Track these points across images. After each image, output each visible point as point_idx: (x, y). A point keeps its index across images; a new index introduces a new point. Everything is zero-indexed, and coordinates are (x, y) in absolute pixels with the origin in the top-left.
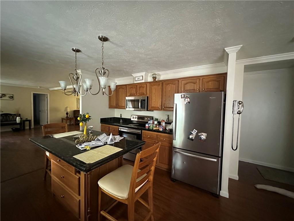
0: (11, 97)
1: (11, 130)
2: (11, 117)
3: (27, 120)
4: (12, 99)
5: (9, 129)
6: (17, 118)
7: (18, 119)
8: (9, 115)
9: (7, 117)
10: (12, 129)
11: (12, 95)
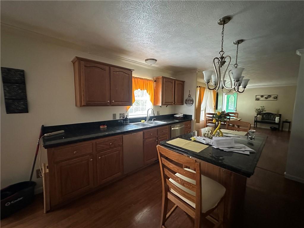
0: (275, 98)
1: (269, 128)
2: (272, 116)
3: (286, 122)
4: (276, 99)
5: (268, 127)
6: (277, 117)
7: (277, 119)
8: (271, 115)
9: (269, 116)
10: (271, 127)
11: (276, 96)
